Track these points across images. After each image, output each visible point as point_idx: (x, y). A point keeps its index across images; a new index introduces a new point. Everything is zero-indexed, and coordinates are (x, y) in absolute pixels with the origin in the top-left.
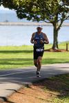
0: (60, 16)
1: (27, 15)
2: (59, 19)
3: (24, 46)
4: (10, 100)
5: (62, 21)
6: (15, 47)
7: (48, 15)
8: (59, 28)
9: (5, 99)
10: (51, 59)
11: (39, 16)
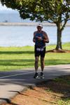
0: (64, 16)
1: (31, 15)
2: (62, 19)
3: (28, 46)
4: (13, 101)
5: (66, 21)
6: (18, 47)
7: (51, 15)
8: (62, 29)
9: (8, 101)
10: (55, 60)
11: (43, 16)
